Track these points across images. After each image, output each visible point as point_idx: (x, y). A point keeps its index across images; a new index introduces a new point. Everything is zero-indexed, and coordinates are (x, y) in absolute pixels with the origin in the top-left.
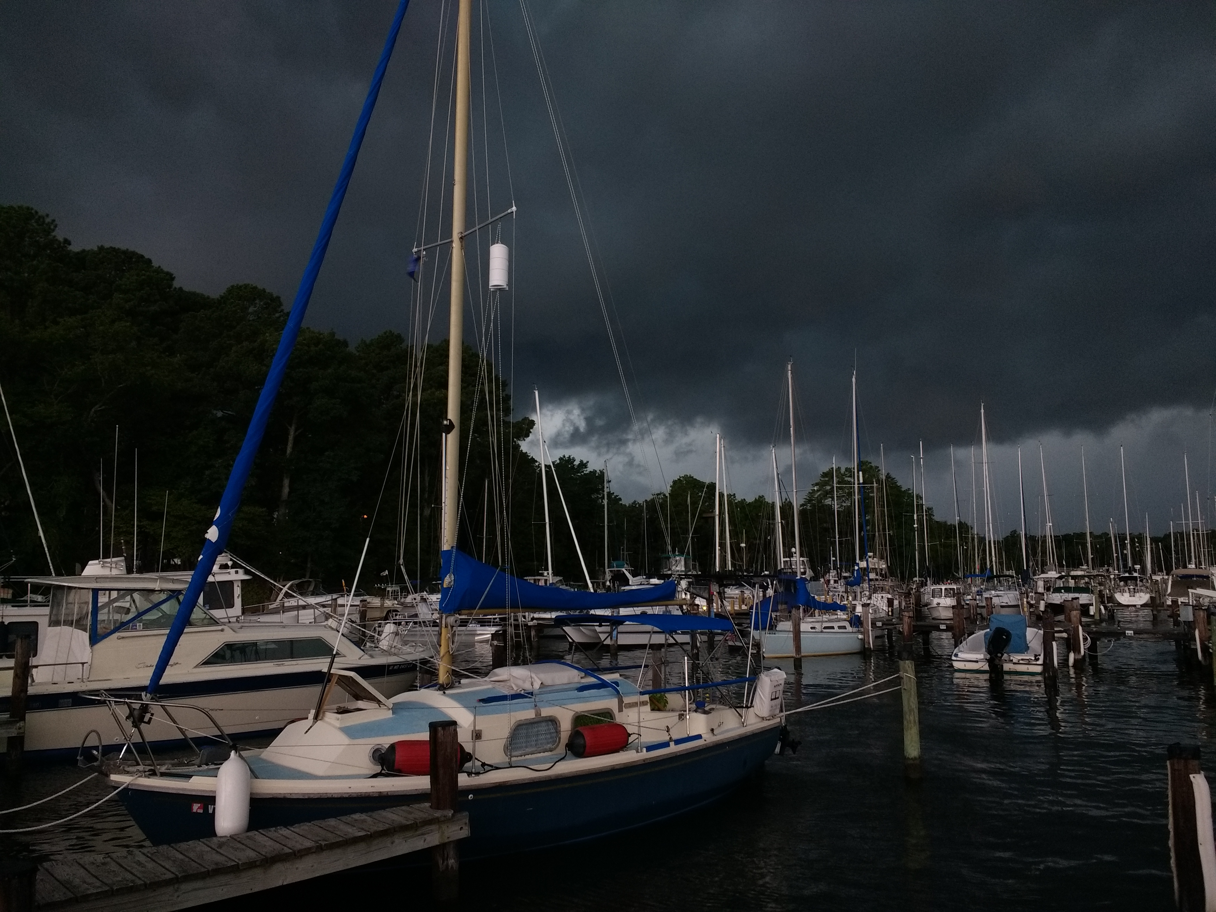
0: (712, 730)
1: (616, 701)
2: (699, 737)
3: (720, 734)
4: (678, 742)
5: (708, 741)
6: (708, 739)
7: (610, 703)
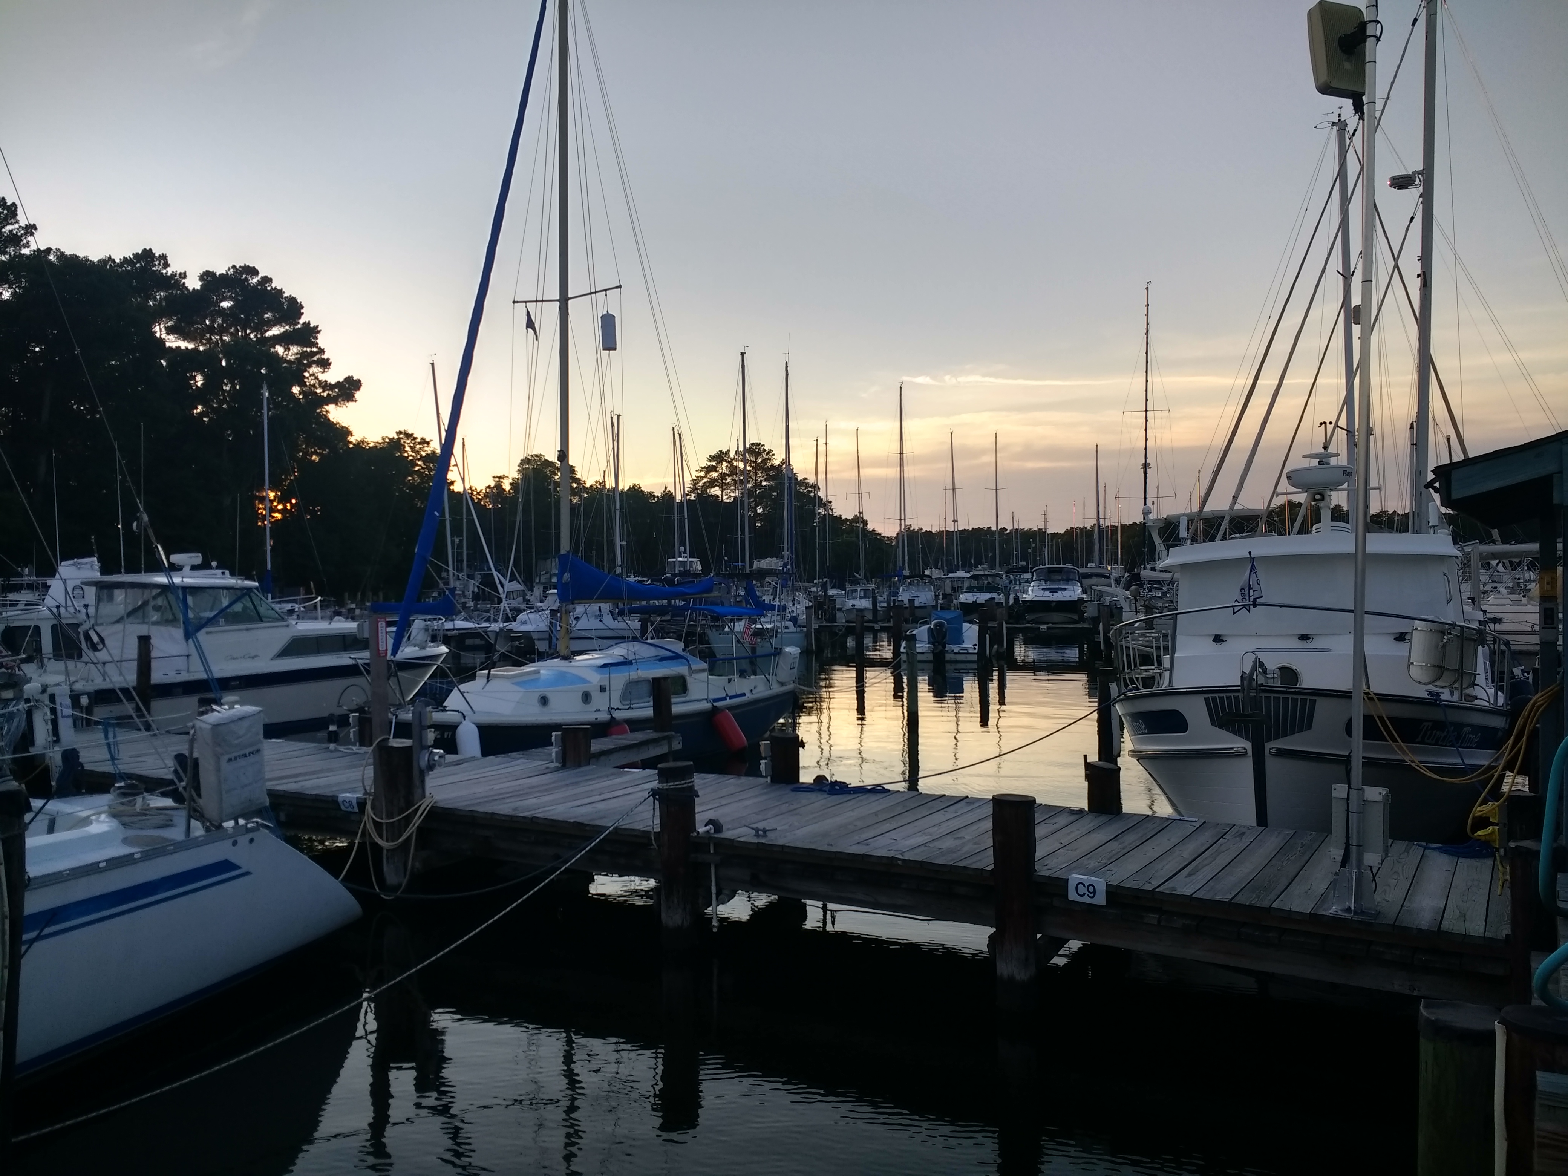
0: (751, 691)
1: (686, 668)
2: (744, 695)
3: (758, 693)
4: (731, 697)
5: (750, 698)
6: (749, 697)
7: (682, 670)
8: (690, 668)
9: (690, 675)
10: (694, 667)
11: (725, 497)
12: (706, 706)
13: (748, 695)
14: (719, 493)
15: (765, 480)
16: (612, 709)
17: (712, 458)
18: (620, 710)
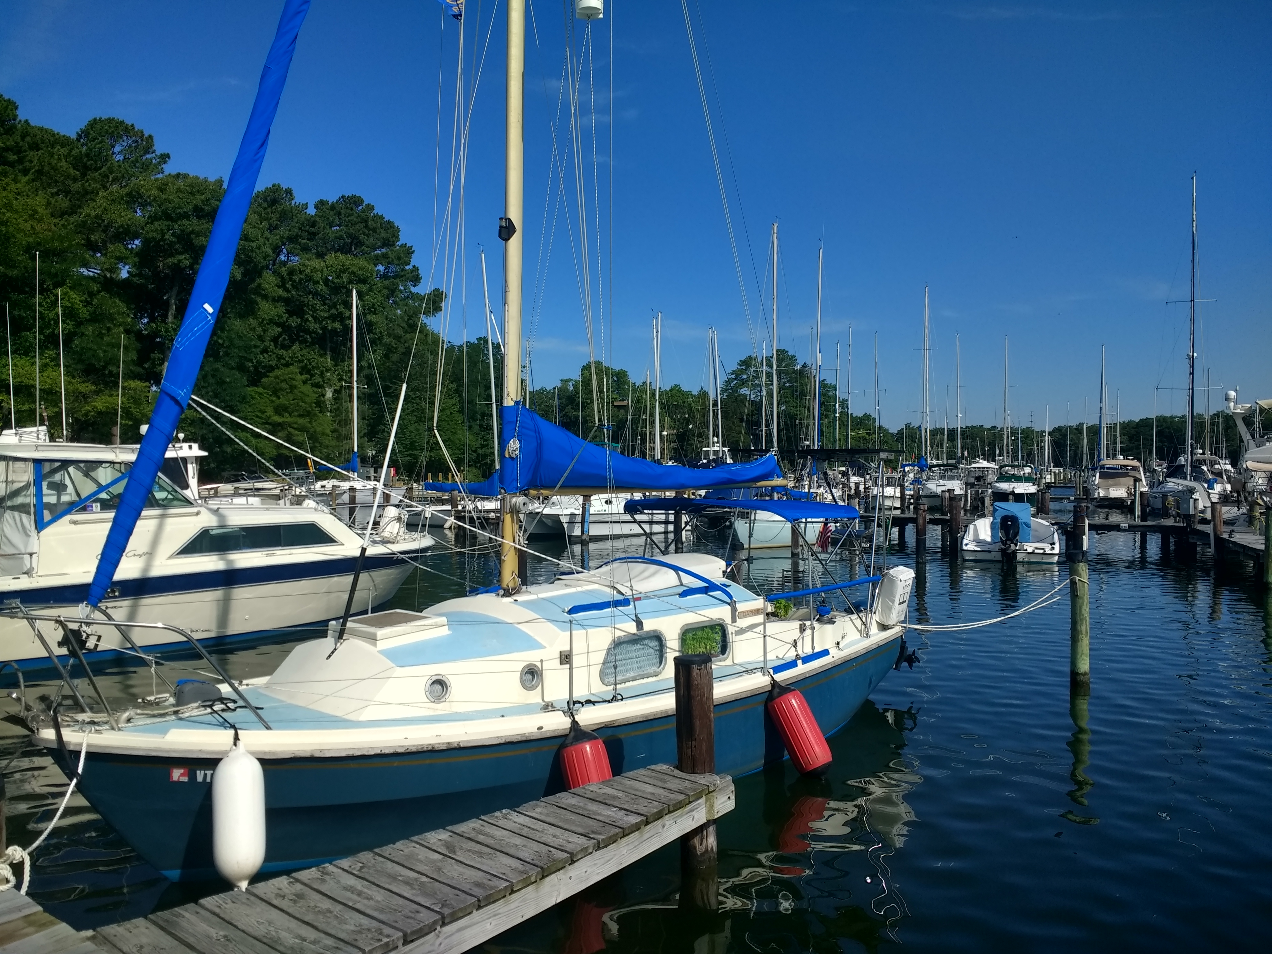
0: (838, 643)
1: (726, 608)
3: (845, 648)
4: (807, 659)
5: (837, 658)
6: (835, 656)
7: (722, 613)
8: (734, 610)
9: (734, 620)
10: (741, 607)
11: (752, 396)
12: (760, 681)
13: (833, 651)
14: (748, 392)
15: (788, 382)
16: (575, 703)
17: (742, 363)
18: (594, 703)
